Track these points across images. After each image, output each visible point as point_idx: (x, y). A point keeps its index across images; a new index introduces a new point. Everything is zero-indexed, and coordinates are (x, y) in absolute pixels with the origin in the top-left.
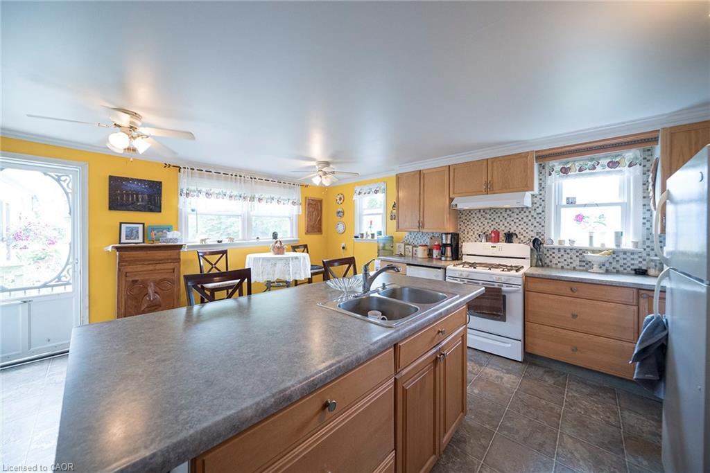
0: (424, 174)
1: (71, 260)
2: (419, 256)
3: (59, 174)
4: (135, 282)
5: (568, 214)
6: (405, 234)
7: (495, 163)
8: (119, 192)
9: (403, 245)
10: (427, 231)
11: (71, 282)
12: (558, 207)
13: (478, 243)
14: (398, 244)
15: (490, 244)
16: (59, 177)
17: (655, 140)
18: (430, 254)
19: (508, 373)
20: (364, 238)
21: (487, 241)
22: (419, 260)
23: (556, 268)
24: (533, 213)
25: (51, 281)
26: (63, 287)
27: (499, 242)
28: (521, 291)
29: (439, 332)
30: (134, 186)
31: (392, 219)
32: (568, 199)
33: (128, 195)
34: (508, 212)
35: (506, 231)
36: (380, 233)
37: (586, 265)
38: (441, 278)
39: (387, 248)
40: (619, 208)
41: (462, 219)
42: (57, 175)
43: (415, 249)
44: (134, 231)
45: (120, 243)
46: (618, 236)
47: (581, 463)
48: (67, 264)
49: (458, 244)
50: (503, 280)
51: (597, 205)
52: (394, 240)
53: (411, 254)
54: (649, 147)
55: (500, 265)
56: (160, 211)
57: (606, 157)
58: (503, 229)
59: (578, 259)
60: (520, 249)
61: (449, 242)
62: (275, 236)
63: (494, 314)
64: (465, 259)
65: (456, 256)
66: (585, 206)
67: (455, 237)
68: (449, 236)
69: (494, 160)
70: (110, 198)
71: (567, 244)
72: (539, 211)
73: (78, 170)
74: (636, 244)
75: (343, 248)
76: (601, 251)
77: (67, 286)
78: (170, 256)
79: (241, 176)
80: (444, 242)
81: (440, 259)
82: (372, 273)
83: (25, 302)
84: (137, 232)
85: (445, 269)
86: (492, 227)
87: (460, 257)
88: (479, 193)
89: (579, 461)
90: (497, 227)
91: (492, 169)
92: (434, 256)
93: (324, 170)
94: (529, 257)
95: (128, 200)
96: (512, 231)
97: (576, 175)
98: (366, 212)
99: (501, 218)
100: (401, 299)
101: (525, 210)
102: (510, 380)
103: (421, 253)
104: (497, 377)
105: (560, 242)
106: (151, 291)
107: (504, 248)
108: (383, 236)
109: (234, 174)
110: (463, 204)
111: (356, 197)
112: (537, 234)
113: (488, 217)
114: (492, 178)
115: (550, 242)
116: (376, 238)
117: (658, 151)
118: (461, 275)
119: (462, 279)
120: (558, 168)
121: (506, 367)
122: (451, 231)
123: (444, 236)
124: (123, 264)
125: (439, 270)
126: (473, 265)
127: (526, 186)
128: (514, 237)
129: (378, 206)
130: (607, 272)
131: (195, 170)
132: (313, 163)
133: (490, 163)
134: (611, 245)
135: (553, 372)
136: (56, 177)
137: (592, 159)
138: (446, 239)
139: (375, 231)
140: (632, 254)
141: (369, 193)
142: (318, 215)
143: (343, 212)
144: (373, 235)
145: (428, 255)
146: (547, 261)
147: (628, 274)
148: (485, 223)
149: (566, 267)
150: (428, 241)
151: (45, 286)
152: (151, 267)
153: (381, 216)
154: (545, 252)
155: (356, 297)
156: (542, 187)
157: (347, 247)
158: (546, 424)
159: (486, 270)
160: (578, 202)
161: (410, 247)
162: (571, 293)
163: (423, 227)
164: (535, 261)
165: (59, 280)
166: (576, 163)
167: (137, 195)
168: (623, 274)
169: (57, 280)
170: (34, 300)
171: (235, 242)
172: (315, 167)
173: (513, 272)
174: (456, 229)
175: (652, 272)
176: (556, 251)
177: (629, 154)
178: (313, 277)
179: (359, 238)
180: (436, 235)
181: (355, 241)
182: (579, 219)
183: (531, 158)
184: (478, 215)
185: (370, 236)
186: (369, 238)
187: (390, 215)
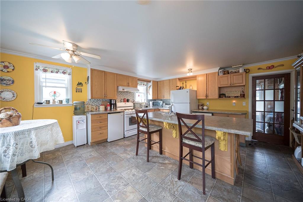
0: (107, 74)
9: (90, 106)
15: (124, 103)
24: (132, 94)
27: (126, 102)
31: (77, 92)
34: (127, 93)
35: (127, 99)
36: (68, 100)
43: (96, 107)
49: (116, 103)
53: (94, 110)
57: (143, 83)
60: (131, 104)
64: (118, 109)
71: (138, 102)
72: (133, 93)
74: (146, 101)
88: (126, 86)
92: (108, 109)
94: (133, 106)
99: (125, 95)
103: (102, 108)
105: (137, 102)
107: (128, 104)
112: (133, 99)
114: (129, 82)
116: (65, 103)
127: (136, 86)
128: (129, 100)
133: (129, 77)
134: (144, 102)
139: (62, 98)
143: (12, 81)
144: (61, 102)
145: (105, 109)
153: (65, 89)
161: (94, 107)
175: (148, 106)
177: (145, 83)
179: (43, 104)
180: (104, 101)
181: (35, 106)
182: (139, 96)
183: (137, 79)
184: (119, 93)
185: (58, 102)
186: (56, 103)
187: (76, 89)
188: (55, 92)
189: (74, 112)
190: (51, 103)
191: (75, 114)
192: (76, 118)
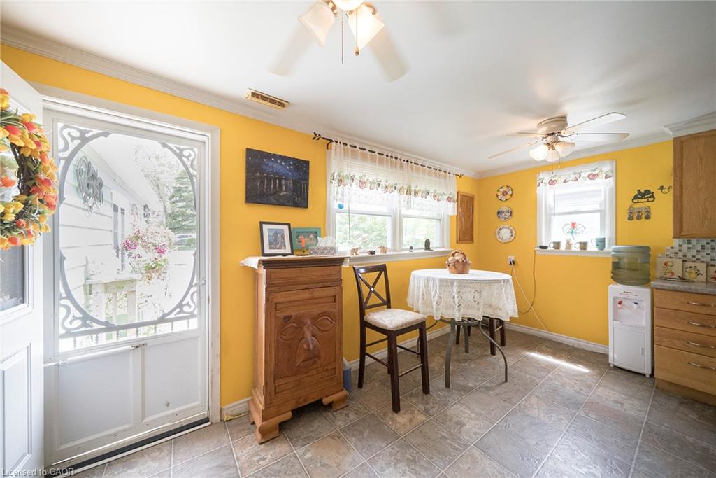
1: (195, 281)
3: (181, 147)
4: (287, 318)
8: (258, 174)
11: (196, 312)
16: (181, 150)
25: (170, 313)
26: (186, 321)
30: (276, 166)
33: (269, 179)
42: (178, 148)
44: (279, 235)
45: (264, 255)
48: (191, 286)
56: (307, 207)
62: (427, 244)
70: (247, 184)
73: (205, 139)
77: (191, 320)
78: (329, 275)
79: (396, 158)
83: (137, 347)
84: (283, 237)
95: (269, 188)
106: (308, 335)
109: (390, 155)
124: (273, 289)
131: (348, 146)
136: (178, 152)
151: (162, 320)
152: (306, 295)
165: (181, 311)
167: (280, 180)
169: (178, 310)
170: (149, 343)
171: (388, 253)
179: (549, 249)
181: (537, 252)
187: (627, 212)
188: (573, 225)
189: (612, 273)
190: (563, 247)
191: (617, 278)
192: (616, 289)
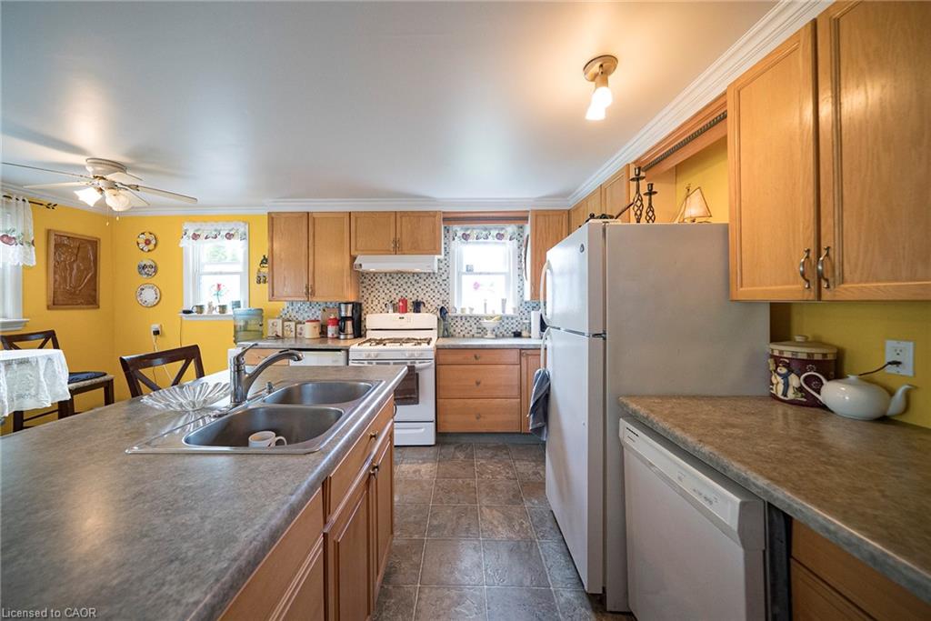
0: (314, 218)
2: (307, 336)
5: (468, 281)
6: (282, 306)
7: (404, 219)
9: (280, 321)
10: (318, 300)
12: (460, 274)
13: (384, 314)
14: (271, 321)
15: (398, 315)
17: (526, 219)
18: (323, 333)
19: (424, 463)
20: (205, 313)
21: (394, 312)
22: (307, 342)
23: (459, 337)
24: (439, 280)
27: (406, 312)
28: (434, 366)
29: (371, 437)
31: (259, 282)
32: (467, 266)
34: (416, 278)
35: (414, 300)
36: (237, 304)
37: (482, 332)
38: (342, 363)
39: (251, 328)
40: (503, 277)
41: (364, 285)
43: (299, 326)
46: (504, 302)
47: (500, 529)
49: (360, 316)
50: (416, 356)
51: (489, 274)
52: (264, 314)
53: (293, 334)
54: (520, 225)
55: (409, 339)
57: (495, 229)
58: (411, 298)
59: (475, 327)
60: (428, 319)
61: (349, 314)
63: (407, 398)
64: (370, 335)
65: (359, 332)
66: (480, 273)
67: (357, 307)
68: (350, 306)
69: (404, 214)
71: (467, 312)
72: (444, 277)
74: (514, 309)
75: (156, 333)
76: (492, 318)
80: (343, 314)
81: (338, 338)
82: (249, 369)
85: (347, 351)
86: (400, 294)
87: (363, 333)
88: (387, 252)
89: (497, 527)
90: (403, 294)
91: (401, 225)
92: (330, 335)
93: (109, 177)
94: (436, 327)
96: (419, 299)
97: (474, 243)
98: (208, 269)
99: (409, 284)
100: (300, 403)
101: (432, 275)
102: (427, 470)
103: (309, 331)
104: (415, 472)
105: (463, 310)
107: (412, 319)
108: (243, 309)
110: (369, 264)
111: (186, 243)
112: (443, 301)
113: (396, 282)
114: (401, 234)
115: (453, 310)
116: (230, 311)
117: (528, 229)
118: (369, 355)
119: (370, 361)
120: (460, 233)
121: (421, 457)
122: (353, 300)
123: (343, 307)
125: (339, 353)
126: (380, 342)
127: (435, 249)
128: (422, 306)
129: (227, 260)
130: (497, 337)
132: (81, 160)
133: (398, 216)
134: (499, 312)
135: (461, 446)
137: (486, 229)
138: (346, 311)
139: (227, 301)
140: (512, 319)
141: (216, 237)
142: (87, 270)
143: (155, 269)
144: (223, 308)
145: (320, 333)
146: (452, 330)
147: (510, 337)
148: (392, 289)
149: (466, 335)
150: (319, 314)
153: (238, 277)
154: (450, 320)
155: (220, 416)
156: (447, 254)
157: (165, 330)
158: (467, 504)
159: (397, 346)
160: (475, 271)
161: (293, 324)
162: (475, 361)
163: (313, 294)
164: (441, 331)
166: (475, 230)
168: (507, 337)
172: (82, 167)
173: (424, 346)
174: (358, 297)
175: (524, 334)
176: (459, 319)
177: (511, 229)
178: (75, 396)
180: (331, 306)
182: (476, 286)
183: (439, 218)
184: (384, 279)
185: (218, 309)
186: (214, 313)
